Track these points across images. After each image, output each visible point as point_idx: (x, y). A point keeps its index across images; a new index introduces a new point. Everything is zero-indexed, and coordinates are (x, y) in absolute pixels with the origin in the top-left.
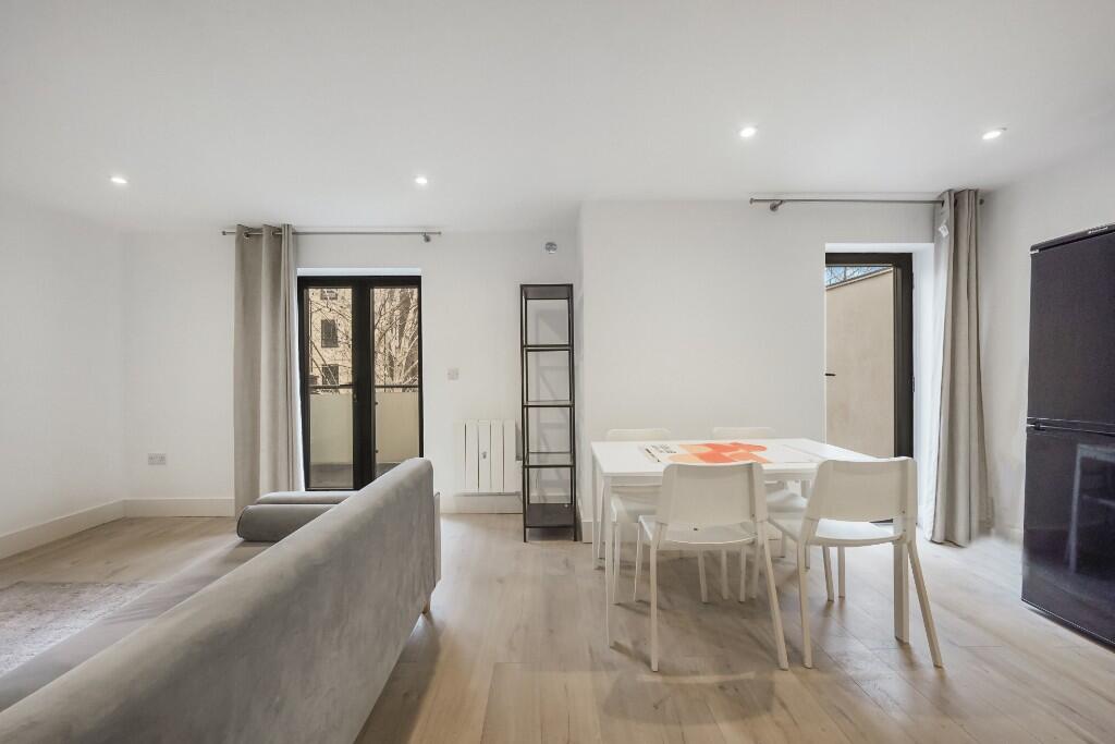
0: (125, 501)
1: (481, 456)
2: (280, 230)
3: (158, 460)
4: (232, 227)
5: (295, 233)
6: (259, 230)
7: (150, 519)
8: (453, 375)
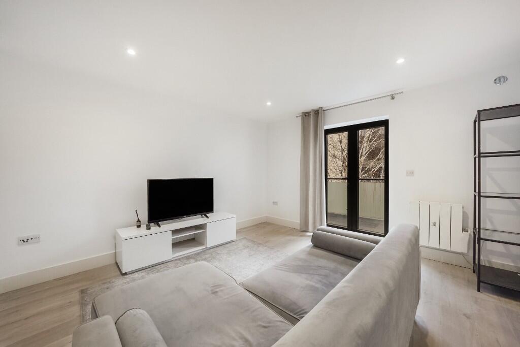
0: (267, 216)
1: (431, 224)
2: (318, 111)
3: (275, 203)
4: (300, 114)
5: (324, 111)
6: (310, 113)
7: (273, 224)
8: (410, 173)
